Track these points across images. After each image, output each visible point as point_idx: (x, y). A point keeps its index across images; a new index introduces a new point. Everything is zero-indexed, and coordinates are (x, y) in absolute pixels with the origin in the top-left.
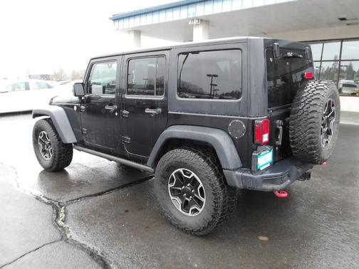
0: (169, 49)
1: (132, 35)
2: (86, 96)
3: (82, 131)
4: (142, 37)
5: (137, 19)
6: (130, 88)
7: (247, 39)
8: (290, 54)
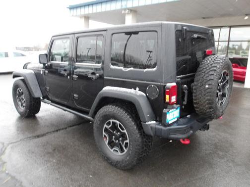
0: (106, 31)
1: (83, 20)
2: (49, 64)
3: (46, 89)
4: (90, 21)
5: (86, 8)
6: (79, 58)
7: (161, 24)
8: (195, 36)
